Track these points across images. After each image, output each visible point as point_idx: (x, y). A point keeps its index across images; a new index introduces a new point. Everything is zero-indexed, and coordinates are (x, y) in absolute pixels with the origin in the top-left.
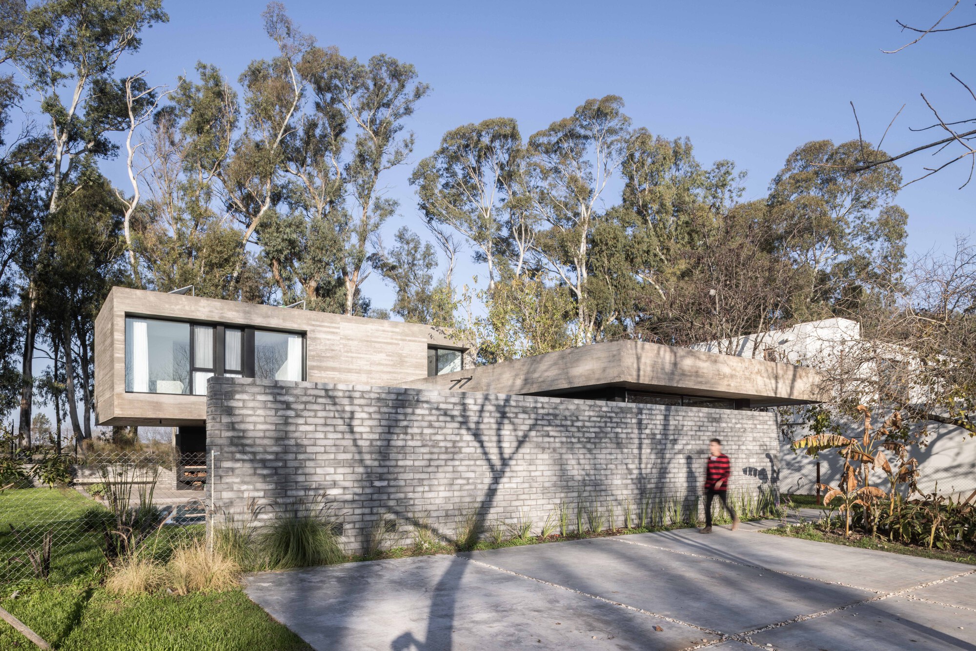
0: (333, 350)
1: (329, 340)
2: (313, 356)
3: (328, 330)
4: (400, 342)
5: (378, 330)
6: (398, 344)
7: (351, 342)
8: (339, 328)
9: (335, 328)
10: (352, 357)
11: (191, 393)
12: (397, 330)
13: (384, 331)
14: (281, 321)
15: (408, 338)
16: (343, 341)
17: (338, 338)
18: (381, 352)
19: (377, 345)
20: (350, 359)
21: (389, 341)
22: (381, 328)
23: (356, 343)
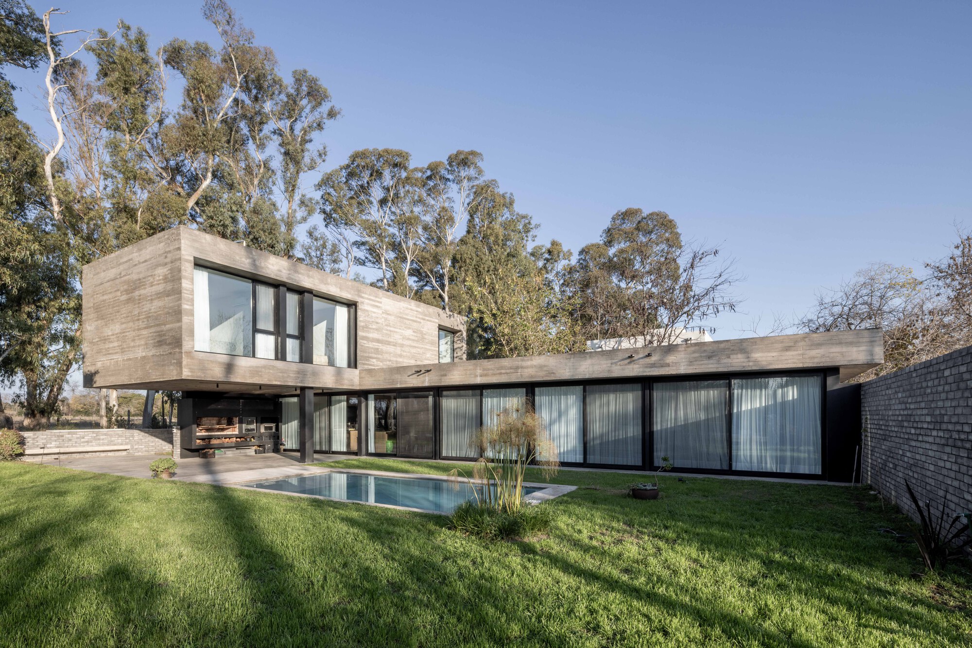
0: (377, 323)
1: (374, 313)
2: (363, 327)
3: (373, 303)
4: (422, 321)
5: (407, 308)
6: (420, 323)
7: (389, 317)
8: (381, 303)
9: (378, 302)
10: (390, 331)
11: (254, 356)
12: (420, 310)
13: (411, 309)
14: (338, 290)
15: (427, 318)
16: (384, 315)
17: (380, 312)
18: (409, 328)
19: (407, 322)
20: (389, 333)
21: (414, 319)
22: (409, 307)
23: (393, 318)
